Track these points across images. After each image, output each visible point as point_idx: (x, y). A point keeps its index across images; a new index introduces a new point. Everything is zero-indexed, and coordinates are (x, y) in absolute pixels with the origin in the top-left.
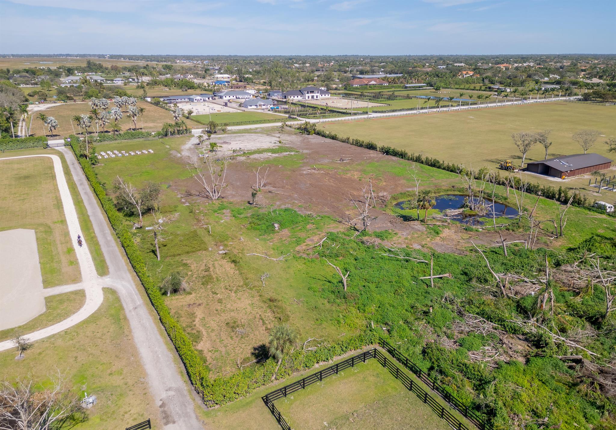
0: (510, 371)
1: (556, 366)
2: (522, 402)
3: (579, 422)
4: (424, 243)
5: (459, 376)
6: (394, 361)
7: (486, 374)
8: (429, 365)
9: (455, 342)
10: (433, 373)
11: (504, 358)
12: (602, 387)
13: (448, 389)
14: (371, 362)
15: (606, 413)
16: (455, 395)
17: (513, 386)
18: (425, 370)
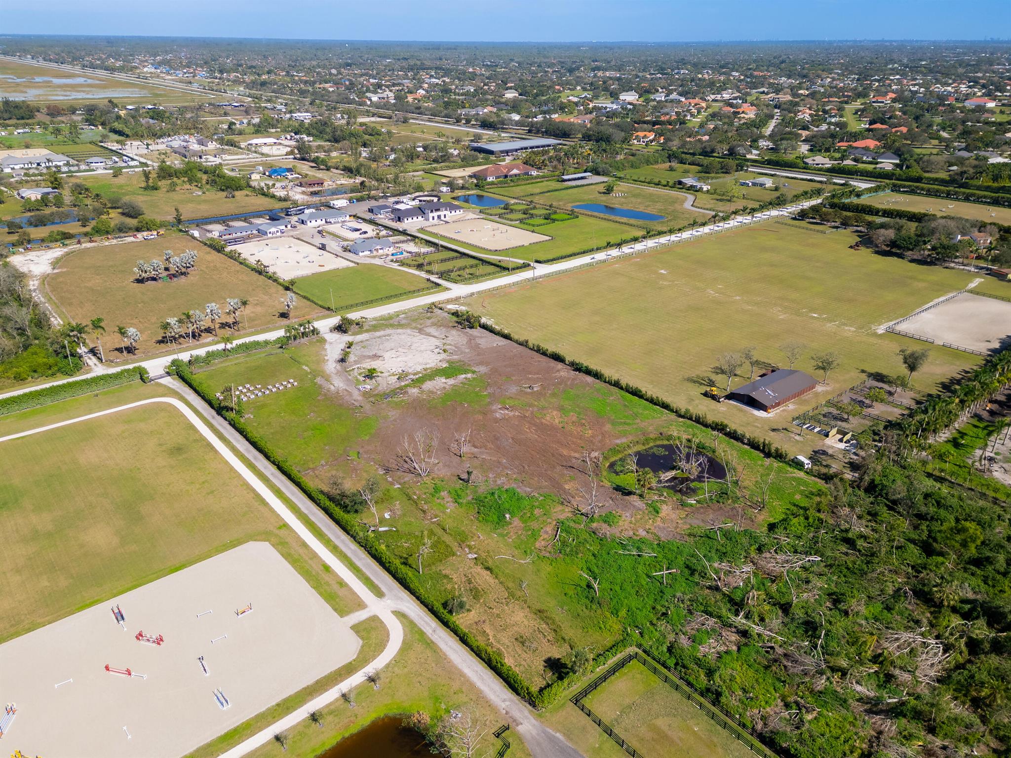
0: (727, 659)
1: (757, 652)
2: (736, 682)
3: (771, 694)
4: (647, 527)
5: (696, 667)
6: (649, 659)
7: (713, 664)
8: (674, 661)
9: (689, 638)
10: (679, 668)
11: (723, 648)
12: (785, 667)
13: (691, 679)
14: (634, 662)
15: (787, 685)
16: (695, 683)
17: (730, 671)
18: (673, 665)
